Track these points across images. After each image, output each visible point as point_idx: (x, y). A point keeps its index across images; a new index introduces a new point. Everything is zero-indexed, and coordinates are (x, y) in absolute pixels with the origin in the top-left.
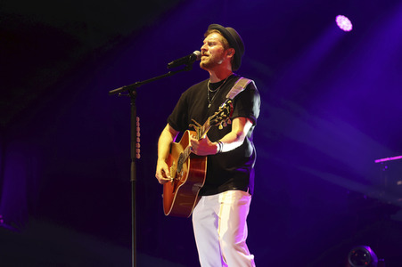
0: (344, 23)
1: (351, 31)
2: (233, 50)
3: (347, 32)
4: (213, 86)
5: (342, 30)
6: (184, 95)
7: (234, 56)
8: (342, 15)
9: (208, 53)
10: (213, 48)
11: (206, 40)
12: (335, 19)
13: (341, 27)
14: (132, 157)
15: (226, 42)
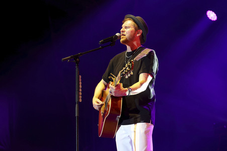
0: (212, 15)
1: (216, 21)
2: (141, 31)
3: (213, 21)
4: (129, 54)
5: (211, 20)
6: (111, 60)
7: (142, 34)
8: (210, 10)
9: (125, 33)
10: (128, 30)
11: (124, 25)
12: (206, 13)
13: (210, 18)
14: (77, 101)
15: (136, 26)
